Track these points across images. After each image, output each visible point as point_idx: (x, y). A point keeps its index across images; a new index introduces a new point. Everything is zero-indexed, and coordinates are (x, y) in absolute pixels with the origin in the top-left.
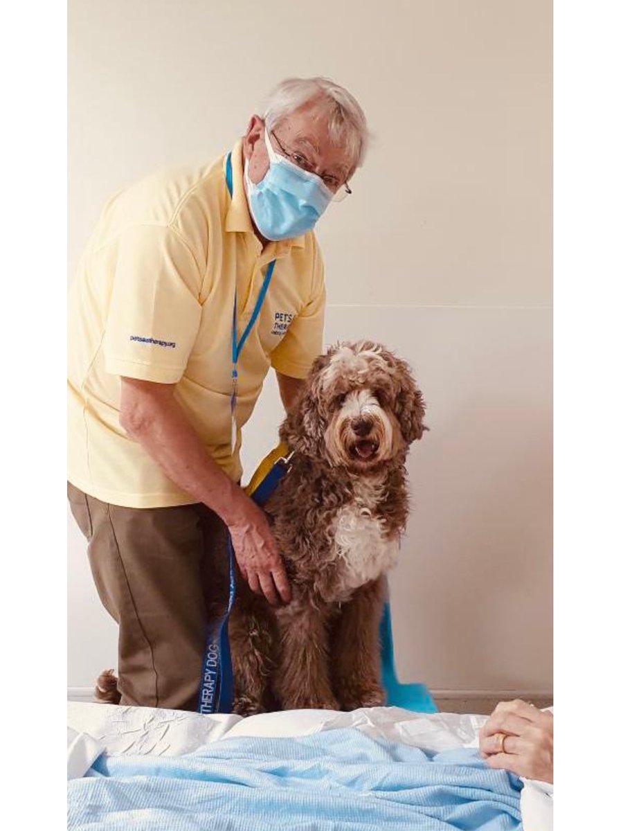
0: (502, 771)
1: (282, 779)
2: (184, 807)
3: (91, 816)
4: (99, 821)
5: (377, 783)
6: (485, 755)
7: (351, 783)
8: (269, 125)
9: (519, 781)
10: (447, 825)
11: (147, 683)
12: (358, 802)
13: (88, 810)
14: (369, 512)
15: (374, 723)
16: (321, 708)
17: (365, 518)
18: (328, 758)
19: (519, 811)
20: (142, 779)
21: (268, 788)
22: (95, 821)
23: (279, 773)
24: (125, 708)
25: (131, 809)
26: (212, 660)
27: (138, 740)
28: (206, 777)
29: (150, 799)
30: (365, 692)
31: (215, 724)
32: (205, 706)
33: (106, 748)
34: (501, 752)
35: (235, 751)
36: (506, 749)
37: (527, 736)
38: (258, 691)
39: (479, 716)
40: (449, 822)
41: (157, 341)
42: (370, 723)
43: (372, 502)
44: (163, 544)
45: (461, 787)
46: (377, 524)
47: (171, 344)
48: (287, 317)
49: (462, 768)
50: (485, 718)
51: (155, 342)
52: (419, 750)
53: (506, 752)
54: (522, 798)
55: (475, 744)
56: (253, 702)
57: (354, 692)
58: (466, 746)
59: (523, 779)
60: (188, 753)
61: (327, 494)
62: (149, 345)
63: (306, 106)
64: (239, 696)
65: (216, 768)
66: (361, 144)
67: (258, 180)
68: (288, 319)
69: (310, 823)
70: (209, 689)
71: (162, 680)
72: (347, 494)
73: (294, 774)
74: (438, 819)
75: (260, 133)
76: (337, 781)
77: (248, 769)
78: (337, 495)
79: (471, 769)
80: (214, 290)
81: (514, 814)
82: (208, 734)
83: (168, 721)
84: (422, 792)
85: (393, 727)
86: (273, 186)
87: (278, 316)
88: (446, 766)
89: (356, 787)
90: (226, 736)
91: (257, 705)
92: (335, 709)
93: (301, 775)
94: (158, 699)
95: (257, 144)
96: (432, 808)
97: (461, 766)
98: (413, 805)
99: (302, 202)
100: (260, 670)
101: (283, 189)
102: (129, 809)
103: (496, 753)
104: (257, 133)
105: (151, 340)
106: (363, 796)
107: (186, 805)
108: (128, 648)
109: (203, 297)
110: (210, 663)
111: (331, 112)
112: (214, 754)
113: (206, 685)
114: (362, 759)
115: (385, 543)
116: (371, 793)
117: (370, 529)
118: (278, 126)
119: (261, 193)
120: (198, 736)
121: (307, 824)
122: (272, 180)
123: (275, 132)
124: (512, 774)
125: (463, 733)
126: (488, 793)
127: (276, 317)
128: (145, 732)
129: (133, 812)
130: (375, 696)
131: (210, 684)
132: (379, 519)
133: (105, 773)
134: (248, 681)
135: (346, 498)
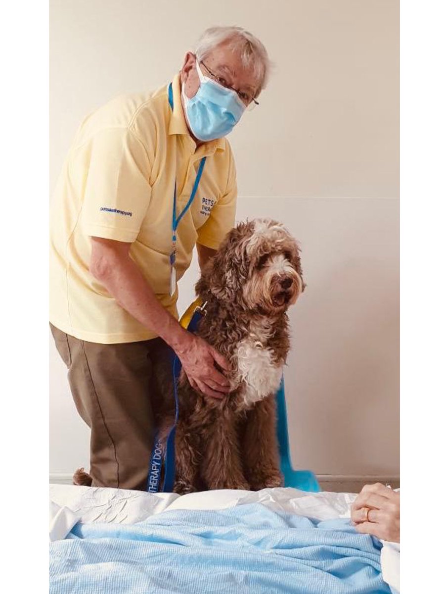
0: (367, 535)
1: (208, 540)
2: (136, 561)
3: (70, 568)
4: (75, 571)
5: (277, 543)
6: (355, 524)
7: (258, 543)
8: (199, 58)
9: (379, 542)
10: (328, 574)
11: (111, 470)
12: (262, 557)
13: (67, 563)
14: (262, 345)
15: (274, 500)
16: (236, 488)
17: (259, 349)
18: (241, 524)
19: (379, 564)
20: (107, 540)
21: (198, 547)
22: (73, 571)
23: (206, 536)
24: (95, 489)
25: (99, 562)
26: (157, 454)
27: (104, 512)
28: (152, 539)
29: (112, 555)
30: (268, 477)
31: (160, 500)
32: (152, 488)
33: (81, 518)
34: (366, 521)
35: (173, 520)
36: (370, 519)
37: (385, 510)
38: (191, 476)
39: (351, 494)
40: (329, 572)
41: (120, 211)
42: (271, 499)
43: (264, 337)
44: (124, 370)
45: (337, 546)
46: (267, 354)
47: (130, 213)
48: (210, 202)
49: (338, 533)
50: (355, 496)
51: (118, 211)
52: (307, 519)
53: (369, 521)
54: (382, 555)
55: (348, 515)
56: (187, 484)
57: (259, 477)
58: (341, 516)
59: (382, 541)
60: (140, 521)
61: (231, 332)
62: (114, 214)
63: (225, 42)
64: (177, 480)
65: (161, 532)
66: (265, 69)
67: (192, 96)
68: (210, 204)
69: (229, 572)
70: (155, 476)
71: (122, 469)
72: (244, 331)
73: (218, 537)
74: (321, 569)
75: (193, 64)
76: (248, 542)
77: (183, 533)
78: (237, 332)
79: (345, 533)
80: (160, 175)
81: (377, 567)
82: (154, 507)
83: (126, 499)
84: (309, 550)
85: (289, 503)
86: (203, 99)
87: (204, 200)
88: (327, 531)
89: (262, 546)
90: (168, 509)
91: (190, 486)
92: (246, 489)
93: (221, 537)
94: (119, 482)
95: (191, 72)
96: (317, 562)
97: (337, 531)
98: (302, 559)
99: (224, 110)
100: (192, 461)
101: (210, 100)
102: (98, 562)
103: (362, 522)
104: (190, 65)
105: (115, 210)
106: (266, 553)
107: (138, 559)
108: (98, 445)
109: (152, 180)
110: (156, 457)
111: (243, 46)
112: (158, 522)
113: (152, 473)
114: (266, 525)
115: (274, 368)
116: (272, 551)
117: (263, 357)
118: (205, 59)
119: (194, 104)
120: (147, 509)
121: (226, 573)
122: (202, 95)
123: (204, 62)
124: (374, 537)
125: (339, 506)
126: (357, 550)
127: (203, 201)
128: (109, 507)
129: (101, 564)
130: (275, 480)
131: (156, 472)
132: (269, 350)
133: (80, 536)
134: (183, 469)
135: (244, 334)
